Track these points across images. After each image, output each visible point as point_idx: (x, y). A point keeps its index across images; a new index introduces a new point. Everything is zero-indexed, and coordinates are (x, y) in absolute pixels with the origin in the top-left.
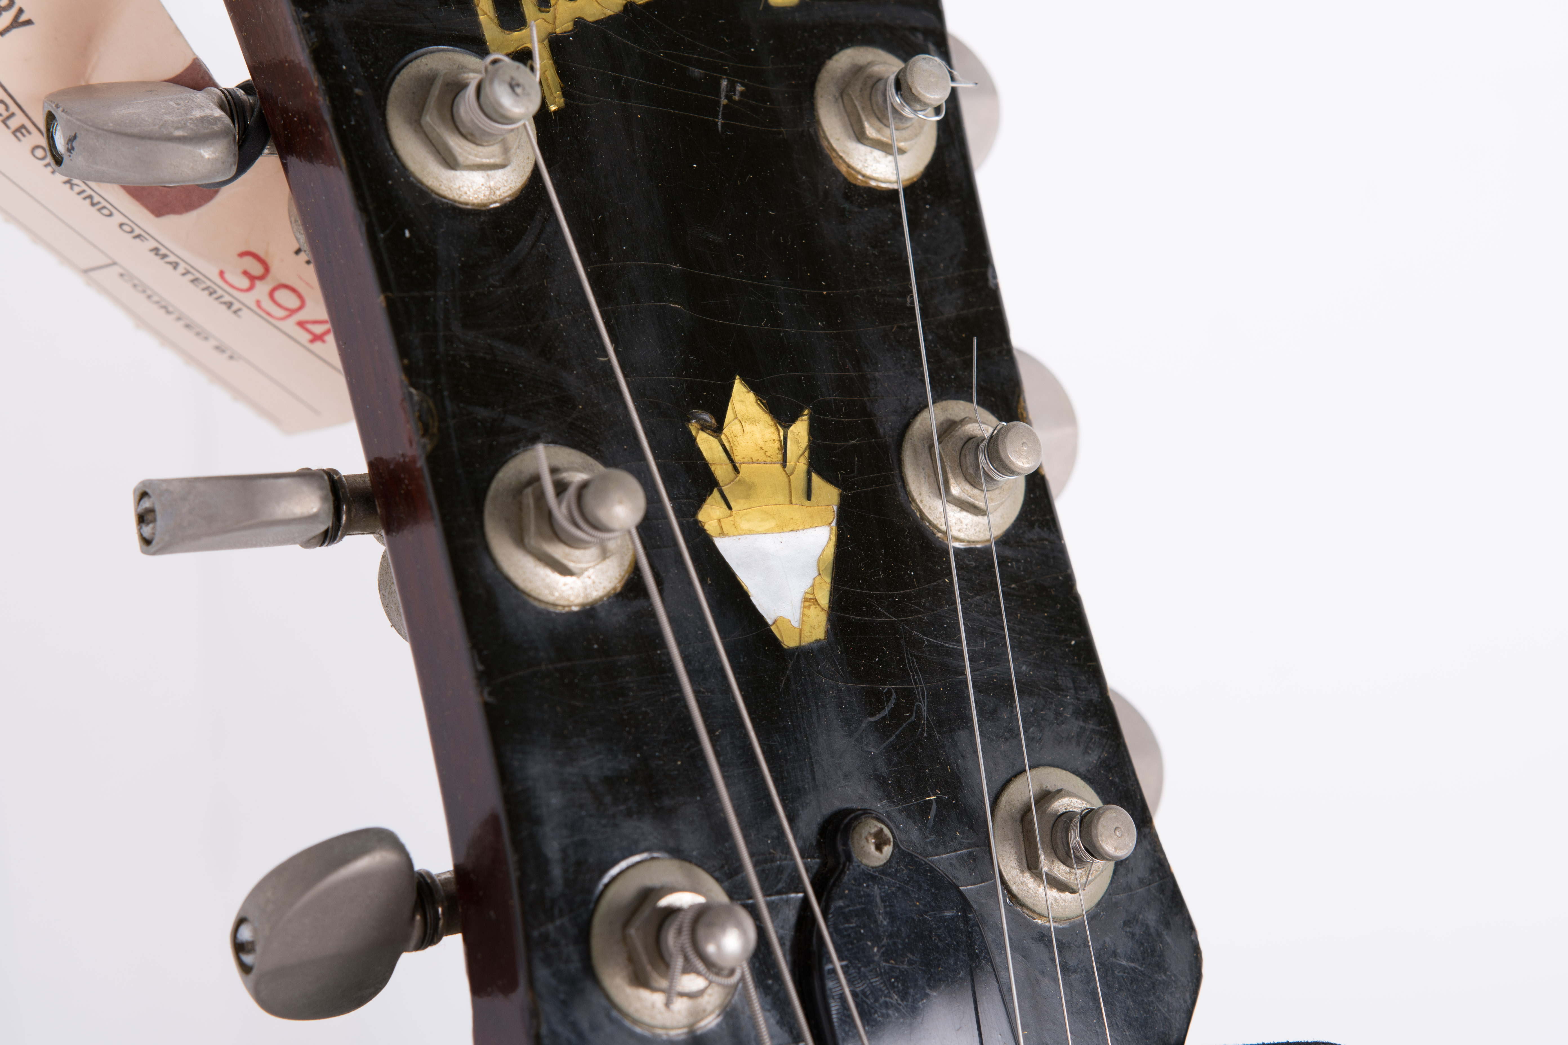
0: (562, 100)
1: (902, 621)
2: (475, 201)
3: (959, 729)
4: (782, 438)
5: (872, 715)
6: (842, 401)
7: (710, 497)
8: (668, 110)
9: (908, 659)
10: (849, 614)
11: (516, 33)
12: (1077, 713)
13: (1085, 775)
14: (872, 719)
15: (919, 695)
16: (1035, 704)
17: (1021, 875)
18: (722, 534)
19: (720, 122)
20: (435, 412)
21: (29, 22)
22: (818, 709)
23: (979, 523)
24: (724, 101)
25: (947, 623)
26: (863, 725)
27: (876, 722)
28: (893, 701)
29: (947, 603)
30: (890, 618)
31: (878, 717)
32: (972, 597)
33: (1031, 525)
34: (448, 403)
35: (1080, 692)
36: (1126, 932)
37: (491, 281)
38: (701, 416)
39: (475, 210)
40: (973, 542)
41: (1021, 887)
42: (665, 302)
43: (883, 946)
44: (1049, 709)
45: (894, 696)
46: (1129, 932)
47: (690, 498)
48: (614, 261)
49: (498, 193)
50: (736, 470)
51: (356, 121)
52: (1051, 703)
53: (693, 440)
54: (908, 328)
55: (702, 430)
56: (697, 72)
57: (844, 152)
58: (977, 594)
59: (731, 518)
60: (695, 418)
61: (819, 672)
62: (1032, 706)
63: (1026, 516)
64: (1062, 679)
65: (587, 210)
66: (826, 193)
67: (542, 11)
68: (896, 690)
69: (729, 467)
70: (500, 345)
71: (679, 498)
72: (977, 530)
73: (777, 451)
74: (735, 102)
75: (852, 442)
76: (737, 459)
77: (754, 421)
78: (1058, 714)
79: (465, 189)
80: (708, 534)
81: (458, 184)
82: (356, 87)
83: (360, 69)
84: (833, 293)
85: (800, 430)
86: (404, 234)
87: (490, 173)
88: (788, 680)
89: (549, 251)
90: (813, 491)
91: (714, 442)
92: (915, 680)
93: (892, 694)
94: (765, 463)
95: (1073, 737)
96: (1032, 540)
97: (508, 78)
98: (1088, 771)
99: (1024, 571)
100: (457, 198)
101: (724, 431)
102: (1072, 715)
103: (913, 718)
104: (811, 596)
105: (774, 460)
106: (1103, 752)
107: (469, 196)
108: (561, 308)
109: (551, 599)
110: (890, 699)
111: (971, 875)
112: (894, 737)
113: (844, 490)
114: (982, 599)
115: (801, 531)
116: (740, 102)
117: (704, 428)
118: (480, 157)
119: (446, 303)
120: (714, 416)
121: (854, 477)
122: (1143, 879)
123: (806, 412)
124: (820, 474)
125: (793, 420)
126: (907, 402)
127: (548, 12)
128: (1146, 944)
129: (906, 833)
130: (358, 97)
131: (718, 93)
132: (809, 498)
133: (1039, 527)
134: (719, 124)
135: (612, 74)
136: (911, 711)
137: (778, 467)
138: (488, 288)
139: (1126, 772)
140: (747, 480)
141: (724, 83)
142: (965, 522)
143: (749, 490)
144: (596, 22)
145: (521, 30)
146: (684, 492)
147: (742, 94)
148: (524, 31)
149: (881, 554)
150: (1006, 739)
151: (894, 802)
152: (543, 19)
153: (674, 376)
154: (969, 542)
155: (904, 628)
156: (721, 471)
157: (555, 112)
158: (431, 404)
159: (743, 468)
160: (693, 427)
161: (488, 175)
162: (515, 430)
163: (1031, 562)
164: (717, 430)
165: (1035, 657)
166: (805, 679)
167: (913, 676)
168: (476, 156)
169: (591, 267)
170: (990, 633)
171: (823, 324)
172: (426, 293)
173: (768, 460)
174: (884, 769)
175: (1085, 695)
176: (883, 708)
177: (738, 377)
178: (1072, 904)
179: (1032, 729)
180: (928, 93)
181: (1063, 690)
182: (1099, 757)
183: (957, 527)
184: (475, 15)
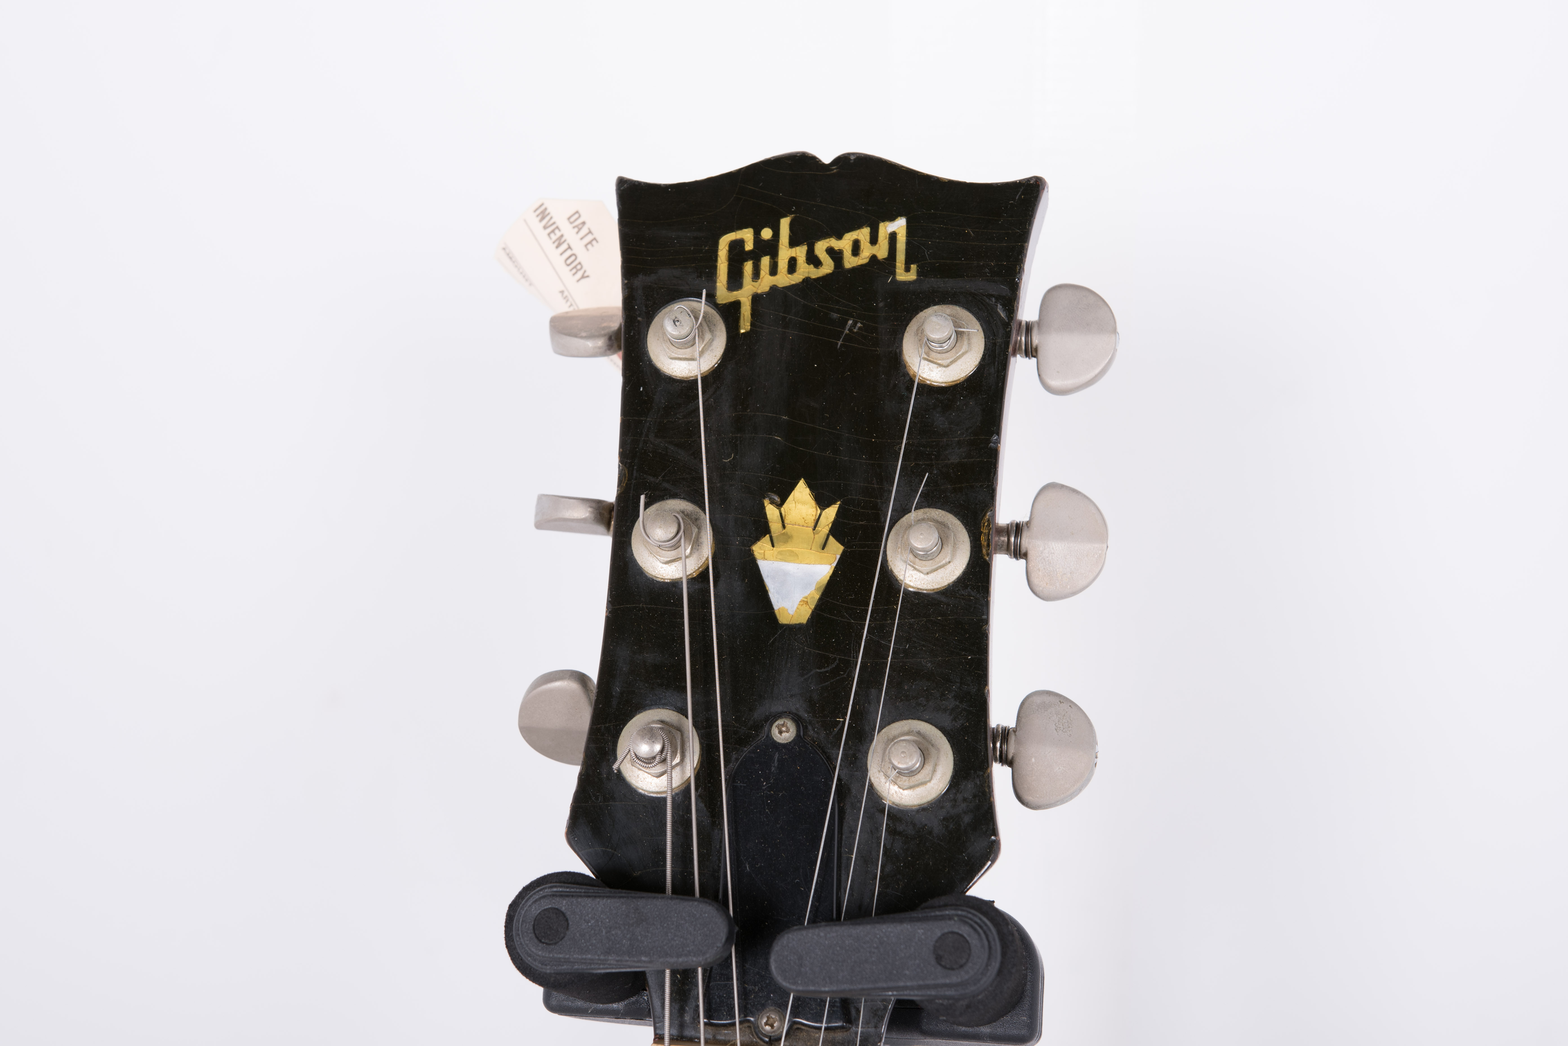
0: (749, 327)
1: (857, 623)
2: (680, 376)
3: (872, 688)
4: (818, 515)
5: (820, 668)
6: (863, 500)
7: (764, 539)
8: (810, 335)
9: (854, 644)
10: (824, 613)
11: (735, 292)
12: (956, 697)
13: (948, 732)
14: (818, 671)
15: (853, 664)
16: (929, 686)
17: (878, 773)
18: (764, 559)
19: (840, 343)
20: (627, 475)
21: (588, 277)
22: (787, 658)
23: (924, 579)
24: (847, 331)
25: (886, 630)
26: (812, 673)
27: (821, 673)
28: (836, 664)
29: (890, 619)
30: (850, 620)
31: (823, 670)
32: (909, 619)
33: (966, 587)
34: (635, 472)
35: (963, 686)
36: (943, 824)
37: (678, 415)
38: (773, 497)
39: (681, 380)
40: (921, 589)
41: (877, 779)
42: (772, 435)
43: (770, 783)
44: (938, 690)
45: (837, 661)
46: (945, 824)
47: (751, 537)
48: (750, 411)
49: (693, 372)
50: (784, 527)
51: (634, 333)
52: (941, 688)
53: (763, 508)
54: (922, 465)
55: (771, 504)
56: (835, 316)
57: (912, 364)
58: (912, 618)
59: (772, 551)
60: (769, 497)
61: (795, 640)
62: (927, 686)
63: (964, 581)
64: (953, 676)
65: (743, 385)
66: (895, 385)
67: (753, 281)
68: (840, 659)
69: (780, 525)
70: (672, 448)
71: (744, 536)
72: (922, 582)
73: (813, 521)
74: (854, 333)
75: (861, 523)
76: (786, 522)
77: (804, 503)
78: (943, 695)
79: (676, 369)
80: (754, 557)
81: (672, 366)
82: (639, 317)
83: (644, 308)
84: (879, 441)
85: (831, 512)
86: (640, 389)
87: (690, 362)
88: (775, 639)
89: (715, 404)
90: (827, 545)
91: (777, 512)
92: (854, 656)
93: (836, 660)
94: (803, 526)
95: (948, 710)
96: (963, 595)
97: (674, 318)
98: (952, 730)
99: (950, 611)
100: (671, 373)
101: (783, 506)
102: (952, 697)
103: (845, 676)
104: (806, 600)
105: (809, 525)
106: (966, 722)
107: (677, 373)
108: (711, 433)
109: (654, 574)
110: (834, 663)
111: (850, 766)
112: (829, 682)
113: (845, 548)
114: (915, 621)
115: (812, 565)
116: (857, 332)
117: (772, 502)
118: (678, 354)
119: (650, 424)
120: (780, 498)
121: (855, 542)
122: (966, 799)
123: (839, 503)
124: (834, 537)
125: (828, 505)
126: (905, 506)
127: (756, 282)
128: (954, 835)
129: (817, 734)
130: (639, 321)
131: (844, 328)
132: (823, 548)
133: (970, 588)
134: (839, 344)
135: (783, 315)
136: (845, 672)
137: (811, 529)
138: (675, 419)
139: (979, 737)
140: (789, 533)
141: (850, 322)
142: (914, 577)
143: (787, 538)
144: (783, 288)
145: (738, 291)
146: (748, 534)
147: (860, 328)
148: (740, 291)
149: (857, 585)
150: (902, 700)
151: (816, 716)
152: (752, 285)
153: (764, 474)
154: (918, 589)
155: (857, 627)
156: (775, 526)
157: (743, 333)
158: (626, 472)
159: (788, 526)
160: (766, 502)
161: (689, 363)
162: (666, 489)
163: (958, 607)
164: (779, 505)
165: (939, 660)
166: (785, 641)
167: (854, 653)
168: (676, 353)
169: (736, 413)
170: (913, 641)
171: (866, 457)
172: (642, 419)
173: (806, 525)
174: (816, 697)
175: (967, 688)
176: (828, 666)
177: (802, 479)
178: (906, 797)
179: (921, 699)
180: (932, 334)
181: (952, 682)
182: (963, 725)
183: (909, 579)
184: (715, 282)
